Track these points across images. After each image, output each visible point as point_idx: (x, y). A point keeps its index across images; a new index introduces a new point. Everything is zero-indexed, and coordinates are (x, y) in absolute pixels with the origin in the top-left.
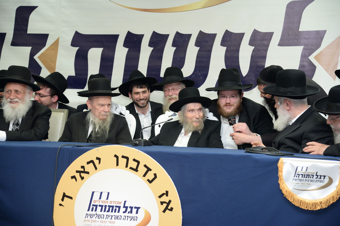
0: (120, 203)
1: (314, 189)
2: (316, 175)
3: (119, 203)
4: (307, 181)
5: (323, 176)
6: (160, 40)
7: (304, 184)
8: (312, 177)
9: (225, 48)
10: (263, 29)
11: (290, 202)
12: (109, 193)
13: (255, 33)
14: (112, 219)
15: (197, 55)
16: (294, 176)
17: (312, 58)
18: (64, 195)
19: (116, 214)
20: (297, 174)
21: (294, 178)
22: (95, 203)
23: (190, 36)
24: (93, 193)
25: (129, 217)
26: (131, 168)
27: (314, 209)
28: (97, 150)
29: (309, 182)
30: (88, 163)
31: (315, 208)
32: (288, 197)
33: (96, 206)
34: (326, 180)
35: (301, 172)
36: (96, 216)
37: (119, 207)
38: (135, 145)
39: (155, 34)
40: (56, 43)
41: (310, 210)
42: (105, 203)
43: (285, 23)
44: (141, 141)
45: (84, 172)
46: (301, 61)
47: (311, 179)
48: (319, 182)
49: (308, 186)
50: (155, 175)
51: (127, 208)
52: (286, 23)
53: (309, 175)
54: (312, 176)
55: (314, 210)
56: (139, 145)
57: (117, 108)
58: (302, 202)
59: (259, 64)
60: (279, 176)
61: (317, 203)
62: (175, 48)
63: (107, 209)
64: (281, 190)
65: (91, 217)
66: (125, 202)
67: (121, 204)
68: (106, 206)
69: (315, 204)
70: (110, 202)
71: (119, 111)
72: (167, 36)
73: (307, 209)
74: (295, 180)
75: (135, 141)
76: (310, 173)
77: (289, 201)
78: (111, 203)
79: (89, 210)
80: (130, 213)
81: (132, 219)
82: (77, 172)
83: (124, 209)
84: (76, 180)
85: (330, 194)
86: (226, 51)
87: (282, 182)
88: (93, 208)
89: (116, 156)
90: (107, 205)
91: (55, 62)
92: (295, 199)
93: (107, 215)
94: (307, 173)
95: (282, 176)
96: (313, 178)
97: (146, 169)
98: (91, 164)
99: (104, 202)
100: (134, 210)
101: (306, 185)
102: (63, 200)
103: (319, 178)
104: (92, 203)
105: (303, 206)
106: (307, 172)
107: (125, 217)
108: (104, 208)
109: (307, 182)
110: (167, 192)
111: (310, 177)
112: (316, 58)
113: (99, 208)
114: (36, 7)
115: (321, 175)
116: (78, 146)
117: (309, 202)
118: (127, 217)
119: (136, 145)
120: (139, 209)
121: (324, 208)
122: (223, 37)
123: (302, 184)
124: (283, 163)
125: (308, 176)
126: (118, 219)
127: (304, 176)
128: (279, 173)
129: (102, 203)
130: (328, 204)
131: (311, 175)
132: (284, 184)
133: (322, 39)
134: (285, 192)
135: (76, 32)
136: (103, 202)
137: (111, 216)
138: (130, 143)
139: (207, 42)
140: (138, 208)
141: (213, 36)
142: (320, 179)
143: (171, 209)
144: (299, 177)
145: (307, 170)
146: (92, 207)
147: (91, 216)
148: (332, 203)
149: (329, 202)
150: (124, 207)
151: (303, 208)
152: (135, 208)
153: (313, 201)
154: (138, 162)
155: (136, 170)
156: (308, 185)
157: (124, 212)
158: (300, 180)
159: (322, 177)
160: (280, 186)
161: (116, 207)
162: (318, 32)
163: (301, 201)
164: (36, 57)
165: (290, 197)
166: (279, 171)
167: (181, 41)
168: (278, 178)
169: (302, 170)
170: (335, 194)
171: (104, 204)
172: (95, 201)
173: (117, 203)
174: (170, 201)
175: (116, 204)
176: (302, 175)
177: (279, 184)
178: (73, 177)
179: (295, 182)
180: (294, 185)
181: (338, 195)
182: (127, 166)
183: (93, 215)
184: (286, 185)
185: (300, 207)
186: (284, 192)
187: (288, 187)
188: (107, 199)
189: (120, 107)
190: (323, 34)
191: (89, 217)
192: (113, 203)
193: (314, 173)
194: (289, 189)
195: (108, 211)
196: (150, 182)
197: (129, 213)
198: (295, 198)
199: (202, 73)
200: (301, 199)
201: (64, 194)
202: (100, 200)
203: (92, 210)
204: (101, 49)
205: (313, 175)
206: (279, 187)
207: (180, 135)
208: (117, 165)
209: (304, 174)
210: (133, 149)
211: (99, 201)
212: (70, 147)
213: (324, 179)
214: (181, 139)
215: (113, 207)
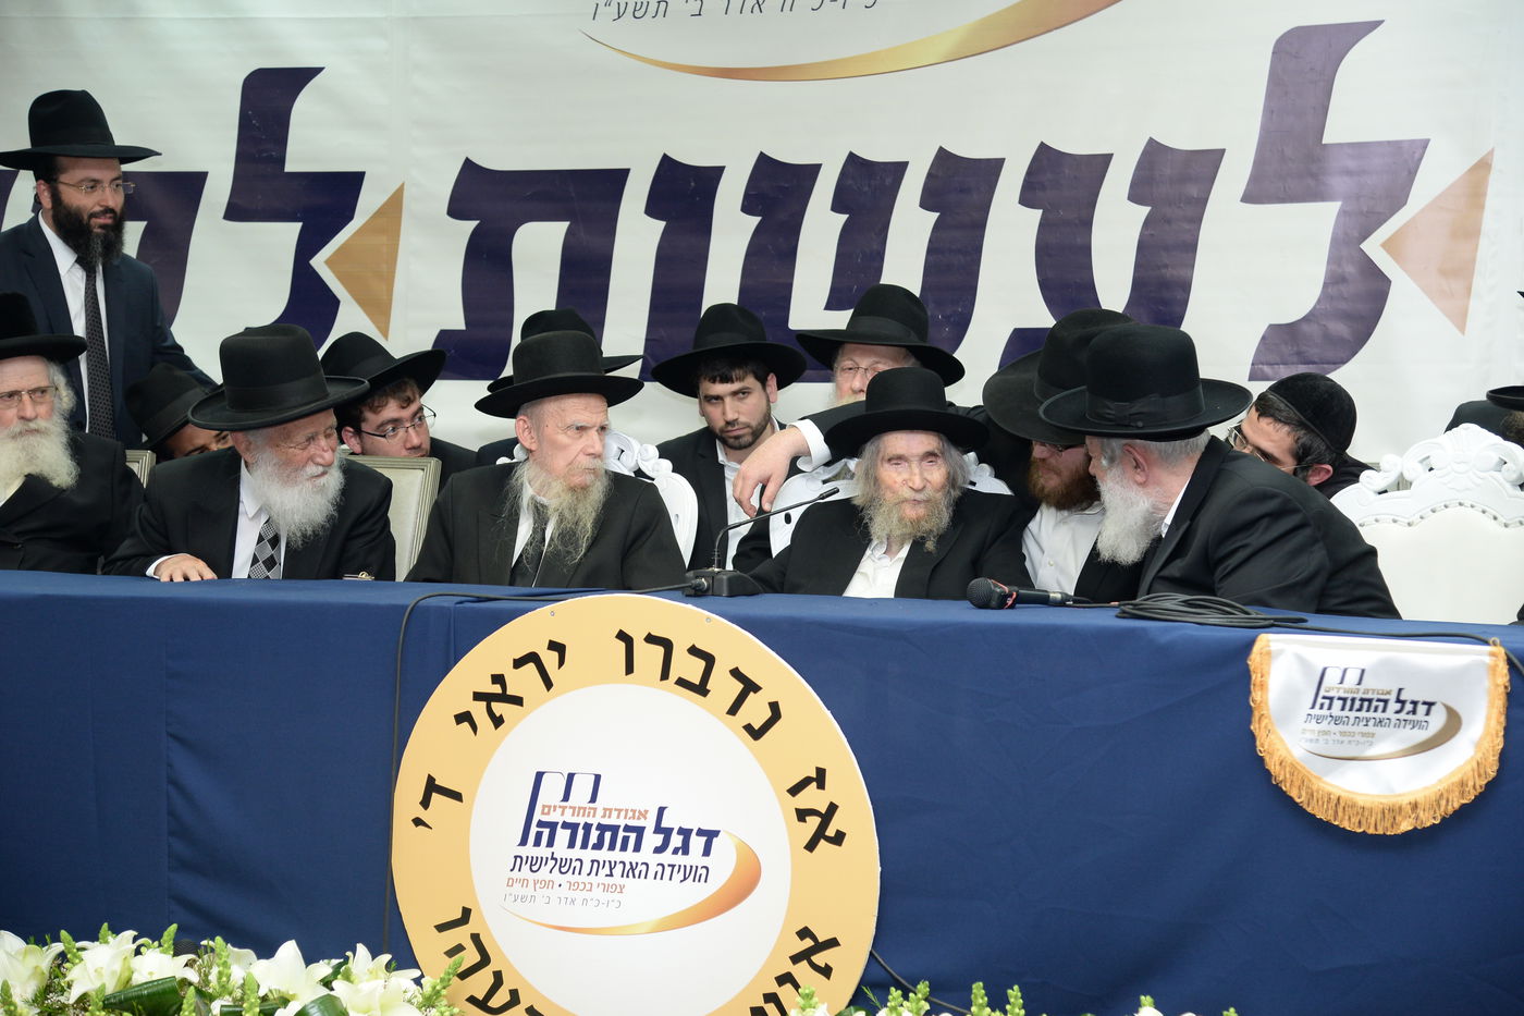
0: (644, 814)
1: (1392, 754)
2: (1398, 701)
3: (637, 814)
4: (1361, 724)
5: (1425, 703)
6: (786, 185)
7: (1352, 734)
8: (1380, 709)
9: (1038, 213)
10: (1182, 139)
11: (1297, 804)
12: (598, 778)
13: (1154, 153)
14: (611, 875)
15: (930, 241)
16: (1310, 706)
17: (1373, 247)
18: (432, 787)
19: (629, 856)
20: (1324, 698)
21: (1312, 712)
22: (548, 813)
23: (899, 169)
24: (539, 776)
25: (676, 869)
26: (681, 682)
27: (1390, 829)
28: (553, 614)
29: (1371, 728)
30: (519, 663)
31: (1392, 827)
32: (1288, 785)
33: (552, 826)
34: (1437, 720)
35: (1339, 689)
36: (552, 863)
37: (640, 831)
38: (696, 594)
39: (765, 165)
40: (393, 208)
41: (1374, 832)
42: (583, 815)
43: (1270, 112)
44: (719, 576)
45: (504, 698)
46: (1334, 259)
47: (1379, 715)
48: (1409, 726)
49: (1364, 743)
50: (774, 707)
51: (667, 833)
52: (1272, 112)
53: (1370, 701)
54: (1381, 704)
55: (1388, 833)
56: (710, 592)
57: (623, 451)
58: (1342, 804)
59: (1169, 273)
60: (1252, 704)
61: (1400, 808)
62: (844, 217)
63: (593, 839)
64: (1262, 759)
65: (534, 868)
66: (661, 810)
67: (645, 818)
68: (588, 827)
69: (1394, 812)
70: (605, 810)
71: (632, 464)
72: (812, 171)
73: (1361, 830)
74: (1314, 721)
75: (697, 577)
76: (1373, 691)
77: (1291, 798)
78: (609, 817)
79: (524, 842)
80: (681, 851)
81: (690, 874)
82: (478, 696)
83: (659, 839)
84: (474, 728)
85: (1453, 774)
86: (1041, 225)
87: (1266, 727)
88: (539, 836)
89: (623, 636)
90: (594, 822)
91: (388, 279)
92: (1315, 794)
93: (593, 861)
94: (1362, 691)
95: (1266, 704)
96: (1384, 711)
97: (739, 686)
98: (531, 666)
99: (582, 811)
100: (697, 843)
101: (1358, 738)
102: (425, 803)
103: (1408, 713)
104: (537, 817)
105: (1347, 818)
106: (1362, 687)
107: (660, 868)
108: (581, 832)
109: (1361, 728)
110: (821, 773)
111: (1372, 709)
112: (1388, 245)
113: (563, 836)
114: (318, 71)
115: (1416, 699)
116: (480, 600)
117: (1368, 805)
118: (668, 870)
119: (699, 593)
120: (715, 839)
121: (1428, 824)
122: (1030, 173)
123: (1343, 733)
124: (1269, 653)
125: (1366, 704)
126: (634, 876)
127: (1349, 703)
128: (1253, 694)
129: (573, 815)
130: (1442, 809)
131: (1379, 700)
132: (1272, 736)
133: (1412, 173)
134: (1277, 767)
135: (469, 165)
136: (575, 810)
137: (607, 864)
138: (676, 586)
139: (964, 190)
140: (710, 835)
141: (993, 168)
142: (1411, 717)
143: (839, 839)
144: (1329, 708)
145: (1363, 682)
146: (537, 829)
147: (535, 864)
148: (1457, 806)
149: (1448, 801)
150: (658, 829)
151: (1346, 825)
152: (701, 832)
153: (1383, 801)
154: (709, 660)
155: (701, 689)
156: (1365, 739)
157: (659, 850)
158: (1337, 720)
159: (1422, 709)
160: (1258, 743)
161: (628, 828)
162: (1396, 146)
163: (1339, 799)
164: (319, 262)
165: (1297, 783)
166: (1252, 687)
167: (866, 189)
168: (1250, 711)
169: (1341, 683)
170: (1471, 773)
171: (581, 821)
172: (548, 809)
173: (630, 814)
174: (833, 808)
175: (625, 818)
176: (1341, 702)
177: (1253, 737)
178: (464, 718)
179: (1319, 727)
180: (1311, 740)
181: (1480, 776)
182: (665, 675)
183: (542, 861)
184: (1282, 740)
185: (1336, 823)
186: (1272, 765)
187: (1289, 746)
188: (593, 799)
189: (636, 445)
190: (1414, 153)
191: (526, 868)
192: (615, 814)
193: (1389, 693)
194: (1292, 757)
195: (598, 846)
196: (756, 733)
197: (675, 851)
198: (1315, 788)
199: (948, 312)
200: (1336, 793)
201: (431, 780)
202: (564, 804)
203: (537, 843)
204: (563, 226)
205: (1386, 702)
206: (1255, 747)
207: (868, 552)
208: (629, 669)
209: (1350, 696)
210: (690, 608)
211: (564, 808)
212: (448, 602)
213: (1428, 713)
214: (875, 569)
215: (614, 829)
